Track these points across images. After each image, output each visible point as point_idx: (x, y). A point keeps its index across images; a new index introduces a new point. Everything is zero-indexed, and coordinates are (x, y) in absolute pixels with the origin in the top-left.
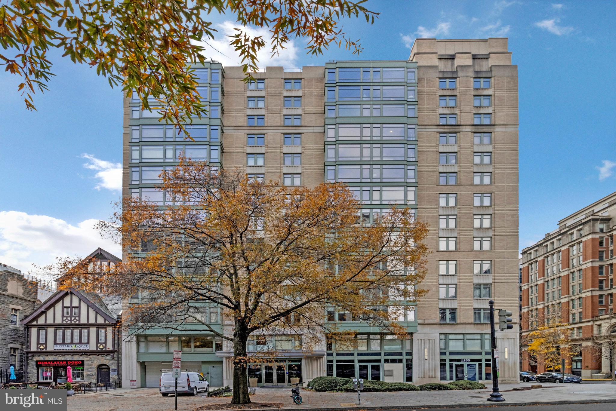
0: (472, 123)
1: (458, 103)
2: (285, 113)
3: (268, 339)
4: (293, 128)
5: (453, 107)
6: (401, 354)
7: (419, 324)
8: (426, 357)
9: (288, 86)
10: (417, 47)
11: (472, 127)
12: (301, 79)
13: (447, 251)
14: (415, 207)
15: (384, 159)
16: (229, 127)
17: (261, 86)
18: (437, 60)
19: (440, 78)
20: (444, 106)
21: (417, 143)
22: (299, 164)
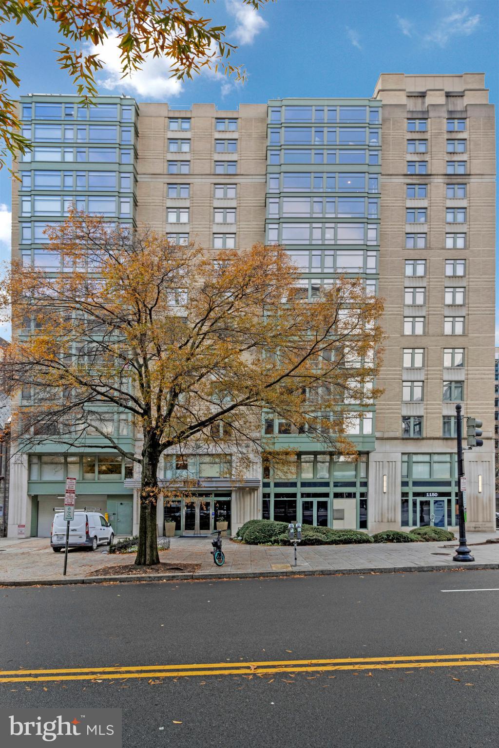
0: (445, 172)
1: (429, 148)
2: (216, 159)
3: (190, 461)
4: (226, 177)
5: (423, 153)
6: (353, 484)
7: (377, 439)
8: (385, 490)
9: (221, 127)
10: (382, 83)
11: (445, 177)
12: (238, 118)
13: (413, 335)
14: (375, 277)
15: (339, 216)
16: (144, 174)
17: (186, 125)
18: (405, 98)
19: (408, 119)
20: (413, 151)
21: (381, 196)
22: (233, 221)
